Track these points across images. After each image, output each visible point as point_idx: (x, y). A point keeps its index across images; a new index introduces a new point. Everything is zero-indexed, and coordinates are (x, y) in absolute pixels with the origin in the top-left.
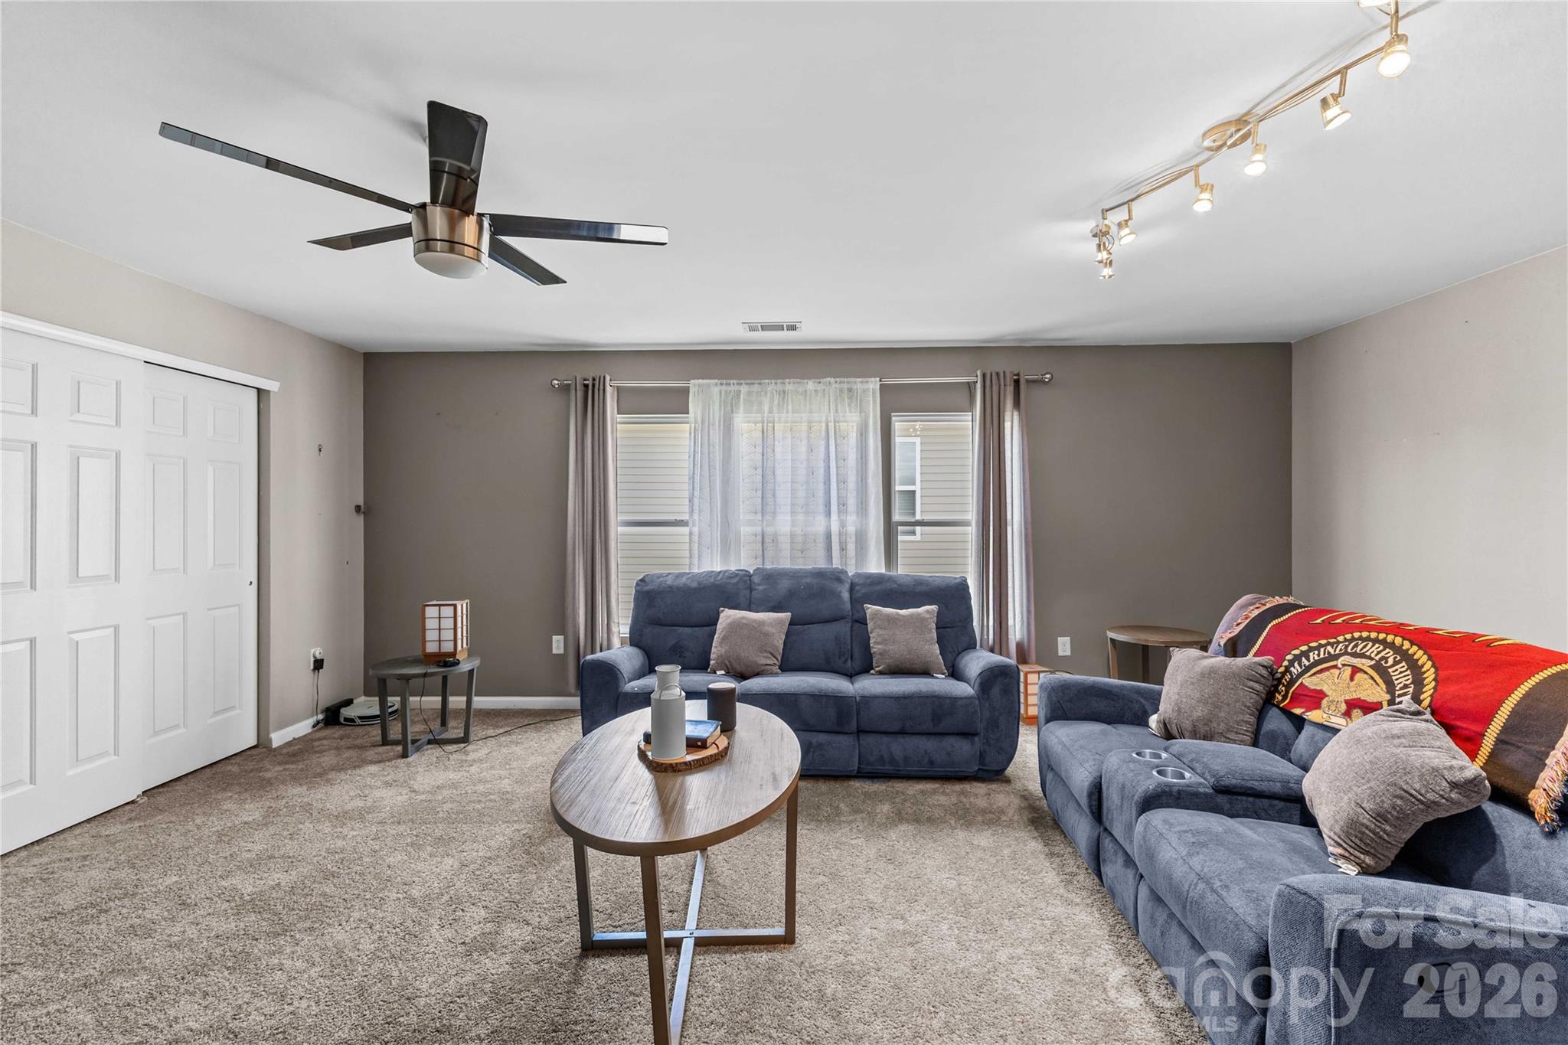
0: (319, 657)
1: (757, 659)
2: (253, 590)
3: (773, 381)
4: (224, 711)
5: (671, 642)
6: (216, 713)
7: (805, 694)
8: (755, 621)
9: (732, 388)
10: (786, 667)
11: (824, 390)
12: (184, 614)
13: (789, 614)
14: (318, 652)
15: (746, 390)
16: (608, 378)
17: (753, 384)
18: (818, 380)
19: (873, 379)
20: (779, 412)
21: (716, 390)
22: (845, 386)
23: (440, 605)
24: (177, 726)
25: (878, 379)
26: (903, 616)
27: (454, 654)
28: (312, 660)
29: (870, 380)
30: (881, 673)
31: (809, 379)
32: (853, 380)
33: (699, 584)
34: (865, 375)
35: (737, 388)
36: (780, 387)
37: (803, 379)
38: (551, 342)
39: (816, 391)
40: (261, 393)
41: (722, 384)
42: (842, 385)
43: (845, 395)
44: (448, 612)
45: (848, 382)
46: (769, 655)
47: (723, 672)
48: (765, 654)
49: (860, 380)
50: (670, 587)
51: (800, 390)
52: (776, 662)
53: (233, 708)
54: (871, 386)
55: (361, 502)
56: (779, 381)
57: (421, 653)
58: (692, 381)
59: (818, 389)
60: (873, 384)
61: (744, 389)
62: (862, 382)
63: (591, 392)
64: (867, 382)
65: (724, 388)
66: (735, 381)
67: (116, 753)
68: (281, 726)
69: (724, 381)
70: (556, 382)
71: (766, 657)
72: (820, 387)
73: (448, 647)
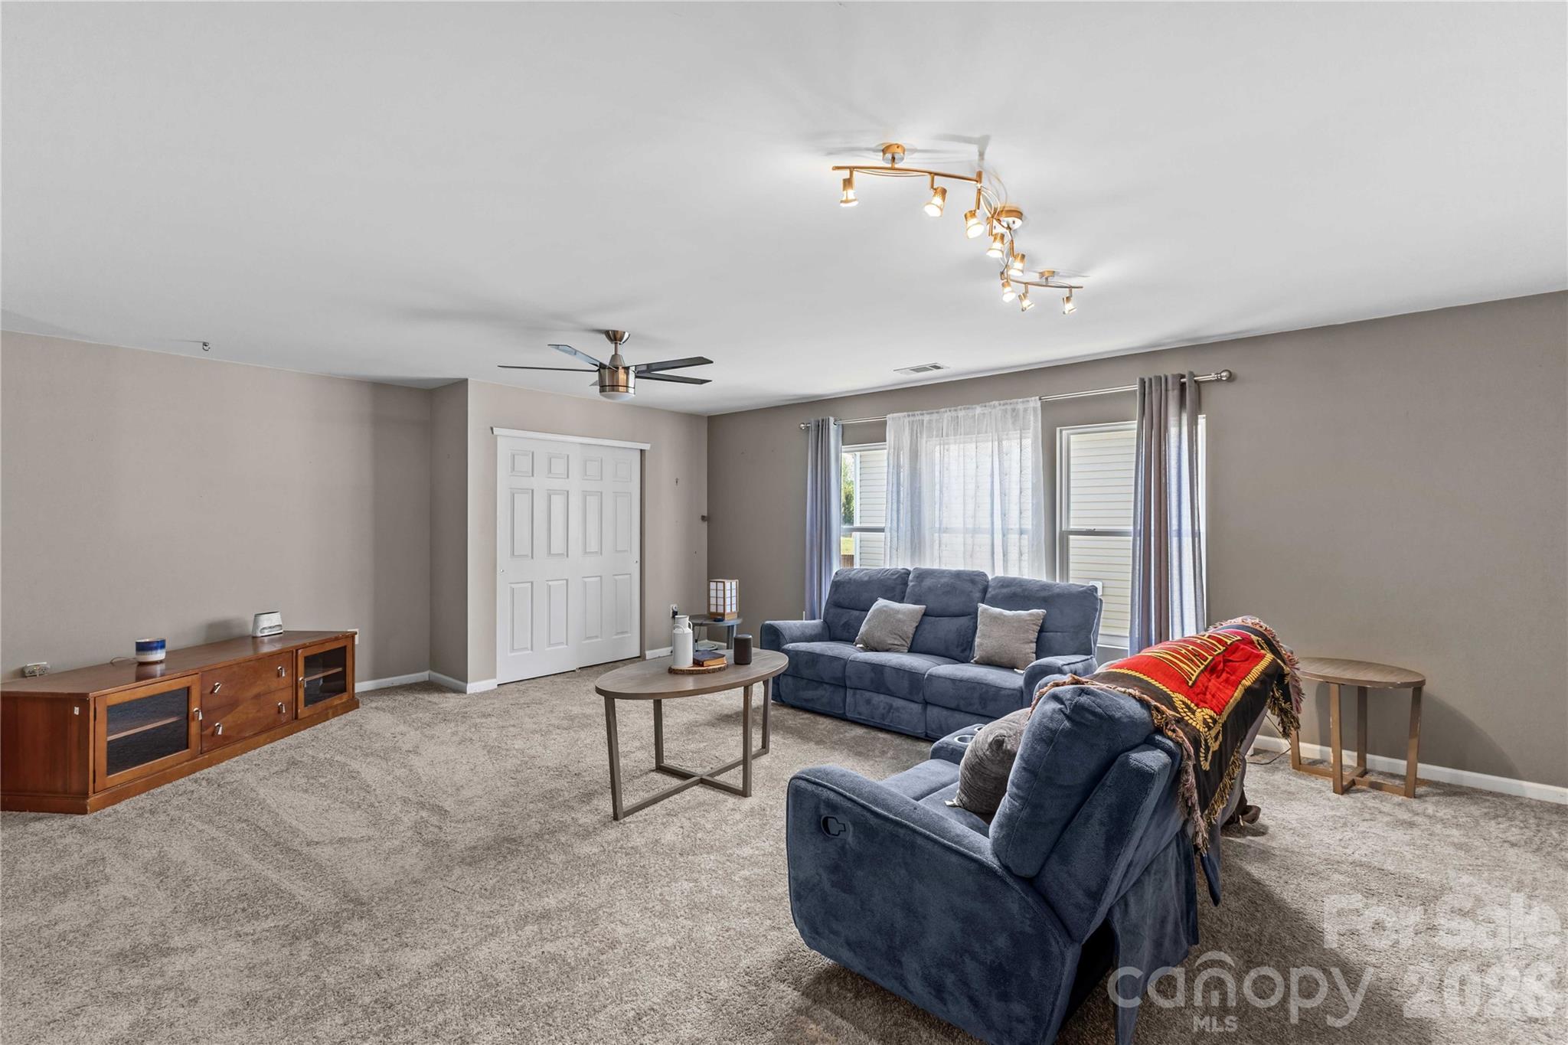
0: (676, 610)
1: (887, 639)
2: (638, 564)
3: (948, 409)
4: (623, 633)
5: (844, 620)
6: (618, 634)
7: (890, 667)
8: (892, 609)
9: (917, 418)
10: (912, 650)
11: (990, 412)
12: (601, 576)
13: (924, 606)
14: (674, 606)
15: (928, 419)
16: (832, 420)
17: (933, 413)
18: (984, 404)
19: (1033, 398)
20: (954, 436)
21: (907, 420)
22: (1009, 407)
23: (717, 582)
24: (597, 637)
25: (1037, 398)
26: (1005, 616)
27: (723, 615)
28: (672, 611)
29: (1030, 399)
30: (977, 663)
31: (978, 404)
32: (1015, 400)
33: (870, 578)
34: (1024, 395)
35: (921, 417)
36: (954, 414)
37: (972, 405)
38: (795, 397)
39: (984, 414)
40: (642, 451)
41: (909, 416)
42: (1006, 406)
43: (1009, 416)
44: (720, 586)
45: (1011, 404)
46: (898, 637)
47: (861, 646)
48: (895, 636)
49: (1021, 400)
50: (850, 579)
51: (971, 414)
52: (904, 643)
53: (626, 632)
54: (1032, 404)
55: (706, 514)
56: (953, 409)
57: (706, 613)
58: (888, 416)
59: (986, 412)
60: (1034, 403)
61: (926, 418)
62: (1023, 402)
63: (821, 428)
64: (1028, 401)
65: (911, 418)
66: (919, 412)
67: (567, 644)
68: (652, 648)
69: (910, 413)
70: (802, 425)
71: (895, 639)
72: (987, 411)
73: (720, 610)
